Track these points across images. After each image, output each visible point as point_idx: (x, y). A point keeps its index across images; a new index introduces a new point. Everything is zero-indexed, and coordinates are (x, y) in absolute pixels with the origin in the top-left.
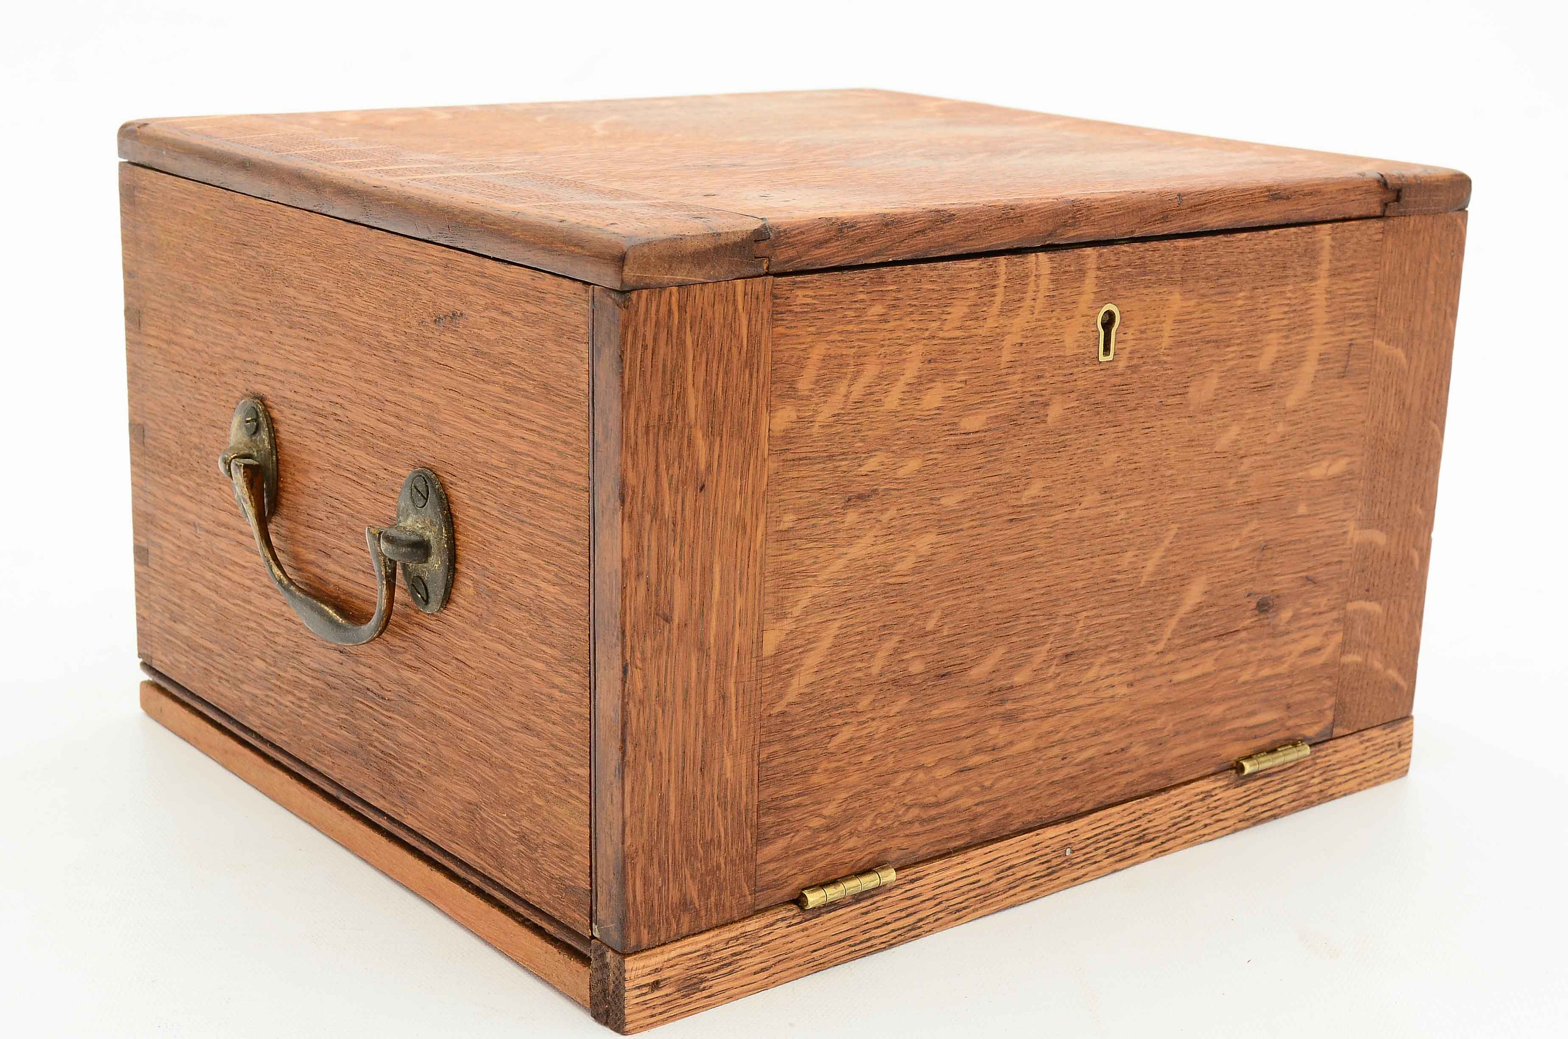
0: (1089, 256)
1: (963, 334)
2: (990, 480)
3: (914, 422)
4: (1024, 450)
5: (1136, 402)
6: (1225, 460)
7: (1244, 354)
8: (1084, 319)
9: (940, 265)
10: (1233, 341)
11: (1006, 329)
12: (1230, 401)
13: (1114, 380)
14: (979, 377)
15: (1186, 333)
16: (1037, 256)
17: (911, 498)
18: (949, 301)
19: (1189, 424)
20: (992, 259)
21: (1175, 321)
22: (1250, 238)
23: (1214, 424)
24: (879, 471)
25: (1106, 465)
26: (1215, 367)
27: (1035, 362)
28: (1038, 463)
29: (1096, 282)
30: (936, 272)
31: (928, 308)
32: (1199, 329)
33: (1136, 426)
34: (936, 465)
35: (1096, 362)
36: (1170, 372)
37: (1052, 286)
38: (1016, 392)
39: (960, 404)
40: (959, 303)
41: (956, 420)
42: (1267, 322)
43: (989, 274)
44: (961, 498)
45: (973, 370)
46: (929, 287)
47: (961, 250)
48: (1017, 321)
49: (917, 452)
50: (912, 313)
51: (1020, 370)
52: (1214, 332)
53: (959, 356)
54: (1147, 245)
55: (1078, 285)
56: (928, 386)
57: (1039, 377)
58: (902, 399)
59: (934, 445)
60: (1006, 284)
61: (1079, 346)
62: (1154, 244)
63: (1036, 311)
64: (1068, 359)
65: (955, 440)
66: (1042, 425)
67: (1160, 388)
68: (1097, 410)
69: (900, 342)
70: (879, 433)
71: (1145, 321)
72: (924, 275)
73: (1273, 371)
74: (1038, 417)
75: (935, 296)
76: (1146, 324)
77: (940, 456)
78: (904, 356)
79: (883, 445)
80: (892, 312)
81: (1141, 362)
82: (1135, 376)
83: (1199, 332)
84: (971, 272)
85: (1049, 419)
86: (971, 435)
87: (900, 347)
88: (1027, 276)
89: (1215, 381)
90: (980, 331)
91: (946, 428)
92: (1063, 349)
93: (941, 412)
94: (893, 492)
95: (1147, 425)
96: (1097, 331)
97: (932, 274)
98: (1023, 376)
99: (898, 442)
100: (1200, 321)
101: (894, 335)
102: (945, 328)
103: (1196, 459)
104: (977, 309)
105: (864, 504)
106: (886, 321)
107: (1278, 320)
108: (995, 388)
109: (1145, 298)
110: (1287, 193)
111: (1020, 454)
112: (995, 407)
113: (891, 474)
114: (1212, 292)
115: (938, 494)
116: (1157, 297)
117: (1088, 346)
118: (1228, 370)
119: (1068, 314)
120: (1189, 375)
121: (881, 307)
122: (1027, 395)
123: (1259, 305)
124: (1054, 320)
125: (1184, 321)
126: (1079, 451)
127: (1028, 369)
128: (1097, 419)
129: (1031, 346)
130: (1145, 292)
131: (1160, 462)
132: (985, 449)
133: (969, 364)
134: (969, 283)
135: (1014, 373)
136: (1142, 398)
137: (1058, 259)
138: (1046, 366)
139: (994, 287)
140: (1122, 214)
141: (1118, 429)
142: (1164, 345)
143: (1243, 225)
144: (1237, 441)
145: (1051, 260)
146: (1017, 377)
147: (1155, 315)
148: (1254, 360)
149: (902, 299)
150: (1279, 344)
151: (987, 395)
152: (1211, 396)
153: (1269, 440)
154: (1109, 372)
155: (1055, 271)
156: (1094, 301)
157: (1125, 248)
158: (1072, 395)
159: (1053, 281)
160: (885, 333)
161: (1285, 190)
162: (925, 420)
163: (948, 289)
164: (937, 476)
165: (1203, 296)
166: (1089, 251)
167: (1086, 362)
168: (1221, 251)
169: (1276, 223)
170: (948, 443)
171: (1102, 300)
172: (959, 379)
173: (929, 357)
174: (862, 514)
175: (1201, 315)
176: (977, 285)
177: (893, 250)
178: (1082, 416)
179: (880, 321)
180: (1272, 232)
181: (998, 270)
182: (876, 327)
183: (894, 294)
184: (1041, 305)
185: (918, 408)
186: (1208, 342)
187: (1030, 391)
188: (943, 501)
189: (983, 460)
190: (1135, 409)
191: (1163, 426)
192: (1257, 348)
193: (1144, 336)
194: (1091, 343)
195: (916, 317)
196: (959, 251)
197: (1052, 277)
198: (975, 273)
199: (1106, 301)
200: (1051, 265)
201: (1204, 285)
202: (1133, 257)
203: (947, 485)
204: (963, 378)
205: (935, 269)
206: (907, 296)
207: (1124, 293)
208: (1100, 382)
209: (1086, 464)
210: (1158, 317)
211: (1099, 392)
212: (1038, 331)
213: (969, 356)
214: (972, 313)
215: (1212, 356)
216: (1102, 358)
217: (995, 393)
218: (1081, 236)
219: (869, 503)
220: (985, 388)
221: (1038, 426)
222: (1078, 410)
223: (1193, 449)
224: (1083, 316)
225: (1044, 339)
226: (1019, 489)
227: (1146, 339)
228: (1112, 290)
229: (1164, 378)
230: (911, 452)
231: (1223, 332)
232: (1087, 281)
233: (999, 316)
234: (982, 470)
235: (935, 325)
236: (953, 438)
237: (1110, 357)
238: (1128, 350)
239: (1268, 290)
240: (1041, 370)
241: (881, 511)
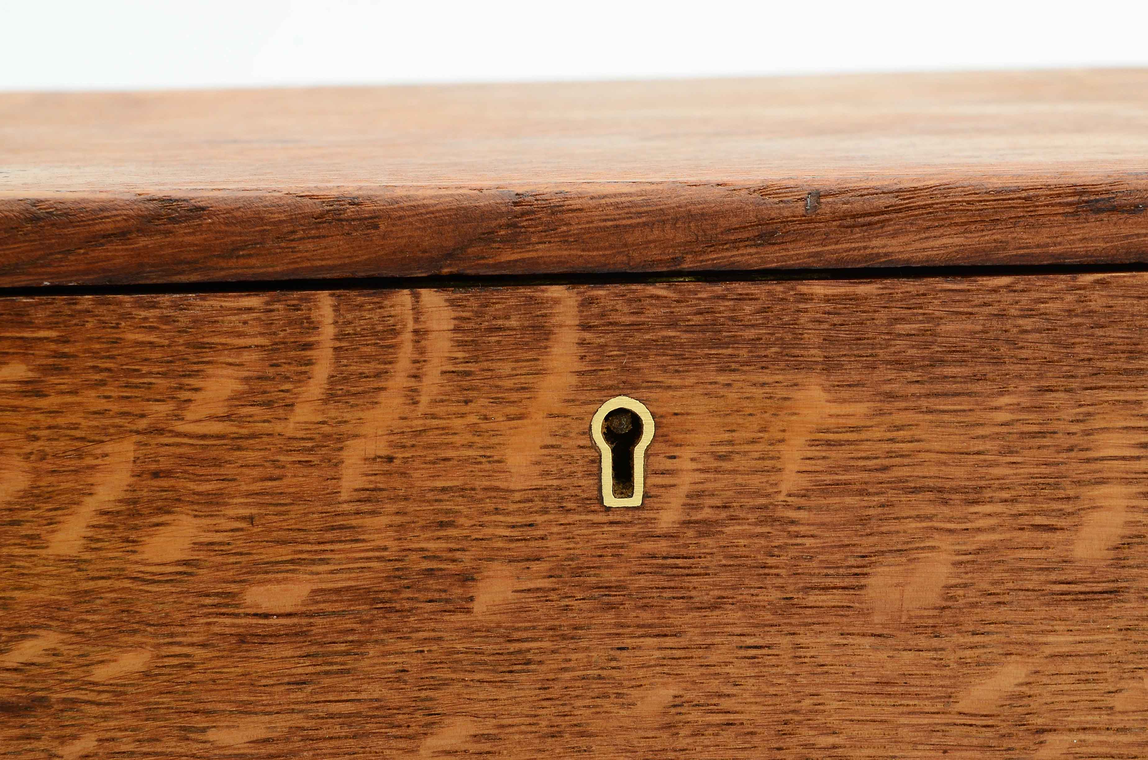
0: (556, 301)
1: (235, 429)
2: (334, 708)
3: (127, 584)
4: (416, 661)
5: (716, 593)
6: (989, 733)
7: (1024, 521)
8: (554, 424)
9: (165, 299)
10: (987, 494)
11: (343, 428)
12: (993, 615)
13: (648, 546)
14: (286, 513)
15: (847, 469)
16: (417, 297)
17: (130, 721)
18: (195, 367)
19: (875, 649)
20: (296, 295)
21: (813, 443)
22: (1020, 286)
23: (951, 658)
24: (47, 665)
25: (642, 709)
26: (944, 542)
27: (430, 496)
28: (456, 688)
29: (581, 351)
30: (157, 312)
31: (143, 376)
32: (886, 462)
33: (717, 640)
34: (190, 667)
35: (597, 507)
36: (808, 542)
37: (460, 355)
38: (385, 549)
39: (238, 559)
40: (219, 372)
41: (234, 588)
42: (1088, 460)
43: (291, 323)
44: (261, 733)
45: (268, 499)
46: (141, 337)
47: (223, 273)
48: (377, 413)
49: (138, 638)
50: (103, 383)
51: (391, 508)
52: (933, 471)
53: (228, 470)
54: (719, 289)
55: (530, 355)
56: (155, 520)
57: (442, 525)
58: (91, 539)
59: (180, 629)
60: (338, 344)
61: (546, 474)
62: (740, 287)
63: (424, 400)
64: (517, 496)
65: (233, 625)
66: (461, 617)
67: (783, 572)
68: (606, 599)
69: (78, 433)
70: (41, 595)
71: (727, 436)
72: (127, 316)
73: (1119, 563)
74: (447, 601)
75: (156, 355)
76: (731, 443)
77: (200, 653)
78: (89, 461)
79: (52, 619)
80: (54, 380)
81: (724, 514)
82: (709, 542)
83: (884, 469)
84: (245, 317)
85: (477, 607)
86: (274, 621)
87: (78, 444)
88: (394, 332)
89: (944, 570)
90: (279, 427)
91: (208, 601)
92: (502, 476)
93: (194, 570)
94: (87, 708)
95: (750, 641)
96: (594, 447)
97: (144, 314)
98: (398, 520)
99: (90, 617)
100: (886, 446)
101: (61, 421)
102: (189, 416)
103: (903, 720)
104: (267, 385)
105: (18, 721)
106: (40, 394)
107: (1123, 458)
108: (329, 536)
109: (722, 392)
110: (1131, 200)
111: (406, 667)
112: (332, 572)
113: (78, 673)
114: (915, 389)
115: (199, 721)
116: (758, 392)
117: (571, 475)
118: (979, 551)
119: (512, 410)
120: (864, 551)
121: (24, 367)
122: (414, 556)
123: (1060, 426)
124: (473, 419)
125: (840, 443)
126: (567, 675)
127: (411, 507)
128: (609, 617)
129: (416, 465)
130: (722, 378)
131: (797, 718)
132: (314, 649)
133: (257, 487)
134: (241, 335)
135: (373, 513)
136: (734, 588)
137: (474, 304)
138: (460, 505)
139: (308, 346)
140: (645, 224)
141: (669, 642)
142: (785, 487)
143: (1001, 257)
144: (1022, 696)
145: (452, 303)
146: (383, 521)
147: (756, 427)
148: (1059, 536)
149: (74, 356)
150: (1132, 508)
151: (308, 547)
152: (934, 598)
153: (1118, 702)
154: (633, 530)
155: (466, 326)
156: (580, 388)
157: (659, 290)
158: (535, 566)
159: (461, 344)
160: (39, 417)
161: (1130, 193)
162: (154, 582)
163: (187, 345)
164: (192, 687)
165: (891, 396)
166: (556, 291)
167: (570, 505)
168: (934, 308)
169: (1103, 260)
170: (216, 629)
171: (601, 389)
172: (231, 512)
173: (153, 467)
174: (11, 739)
175: (889, 435)
176: (260, 341)
177: (49, 265)
178: (567, 608)
179: (25, 394)
180: (1088, 278)
181: (314, 315)
182: (17, 402)
183: (53, 346)
184: (435, 390)
185: (133, 557)
186: (916, 490)
187: (422, 550)
188: (211, 735)
189: (311, 669)
190: (714, 607)
191: (798, 646)
192: (1063, 514)
193: (727, 465)
194: (579, 468)
195: (111, 391)
196: (218, 276)
197: (459, 336)
198: (258, 319)
199: (615, 391)
200: (453, 315)
201: (891, 375)
202: (682, 310)
203: (221, 706)
204: (245, 512)
205: (154, 306)
206: (86, 351)
207: (660, 377)
208: (614, 546)
209: (587, 702)
210: (763, 430)
211: (609, 567)
212: (431, 438)
213: (255, 473)
214: (252, 392)
215: (930, 518)
216: (610, 500)
217: (329, 547)
218: (534, 262)
219: (28, 721)
220: (301, 535)
221: (447, 617)
222: (553, 596)
223: (890, 701)
224: (551, 416)
225: (450, 453)
226: (410, 731)
227: (734, 471)
228: (625, 369)
229: (793, 552)
230: (124, 639)
231: (959, 472)
232: (556, 350)
233: (325, 402)
234: (309, 689)
235: (163, 409)
236: (228, 621)
237: (636, 500)
238: (684, 489)
239: (1088, 396)
240: (448, 512)
241: (62, 740)
